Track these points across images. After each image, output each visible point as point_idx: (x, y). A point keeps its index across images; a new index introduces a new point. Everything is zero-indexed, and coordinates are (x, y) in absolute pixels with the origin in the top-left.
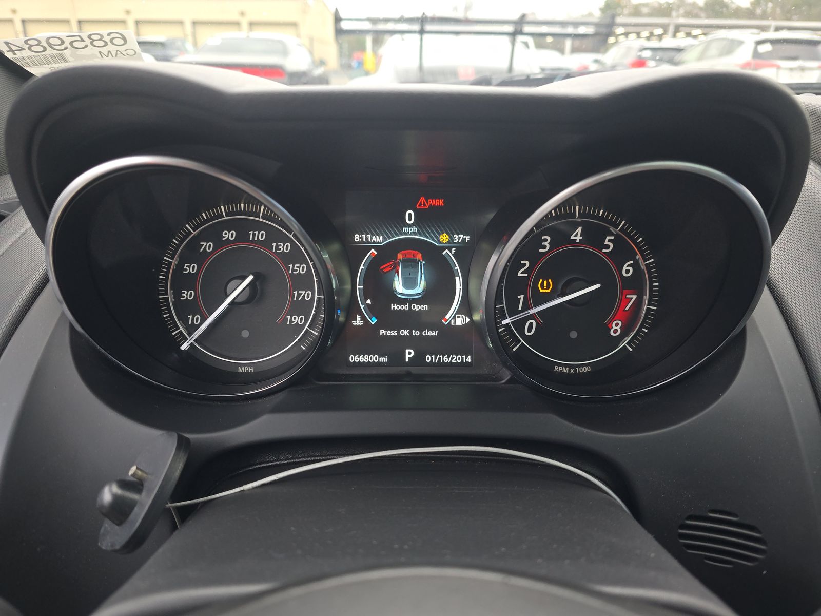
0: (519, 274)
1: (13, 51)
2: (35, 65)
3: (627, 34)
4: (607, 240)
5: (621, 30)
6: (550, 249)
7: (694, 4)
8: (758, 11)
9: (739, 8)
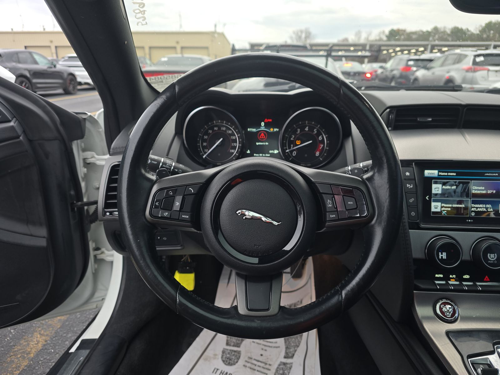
0: (292, 139)
3: (402, 51)
4: (315, 130)
5: (398, 49)
6: (300, 133)
7: (444, 32)
8: (485, 36)
9: (473, 34)
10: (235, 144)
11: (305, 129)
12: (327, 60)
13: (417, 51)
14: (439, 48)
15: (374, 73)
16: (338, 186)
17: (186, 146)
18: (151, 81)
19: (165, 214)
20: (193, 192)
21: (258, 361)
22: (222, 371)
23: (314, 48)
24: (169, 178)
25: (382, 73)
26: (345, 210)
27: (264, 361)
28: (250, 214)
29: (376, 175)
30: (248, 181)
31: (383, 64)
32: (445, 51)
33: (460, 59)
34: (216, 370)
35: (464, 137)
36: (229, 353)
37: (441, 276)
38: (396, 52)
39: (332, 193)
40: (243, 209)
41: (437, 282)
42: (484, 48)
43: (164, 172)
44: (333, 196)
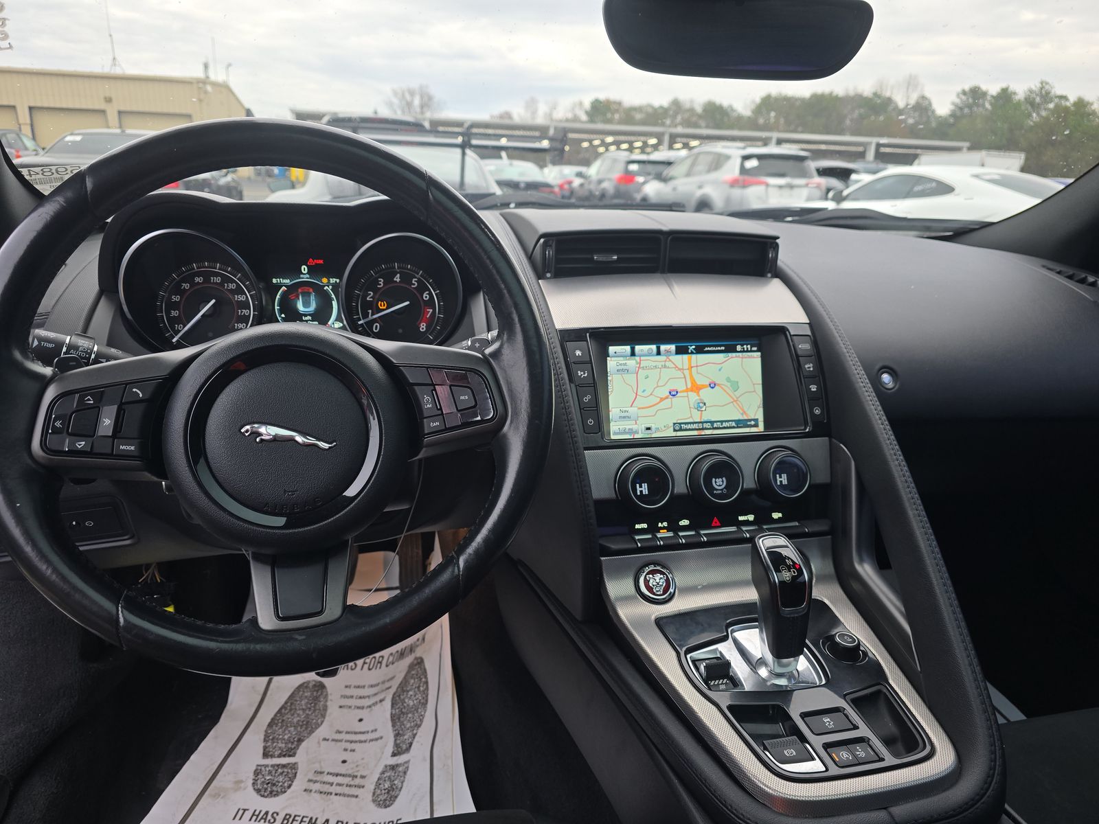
0: (368, 299)
1: (30, 175)
2: (41, 183)
3: (617, 144)
4: (414, 281)
5: (610, 139)
6: (383, 286)
7: (692, 110)
8: (761, 121)
9: (740, 118)
10: (245, 312)
11: (395, 279)
12: (464, 154)
13: (645, 144)
14: (684, 140)
15: (566, 186)
16: (441, 368)
17: (129, 316)
18: (33, 177)
19: (80, 445)
20: (141, 395)
21: (337, 775)
22: (255, 811)
23: (441, 129)
24: (84, 371)
25: (582, 185)
26: (455, 410)
27: (350, 772)
28: (269, 431)
29: (505, 346)
30: (261, 368)
31: (583, 169)
32: (693, 148)
33: (718, 162)
34: (241, 812)
35: (671, 289)
36: (270, 772)
37: (645, 526)
38: (607, 146)
39: (431, 383)
40: (254, 423)
41: (637, 537)
42: (760, 143)
43: (71, 363)
44: (432, 388)
